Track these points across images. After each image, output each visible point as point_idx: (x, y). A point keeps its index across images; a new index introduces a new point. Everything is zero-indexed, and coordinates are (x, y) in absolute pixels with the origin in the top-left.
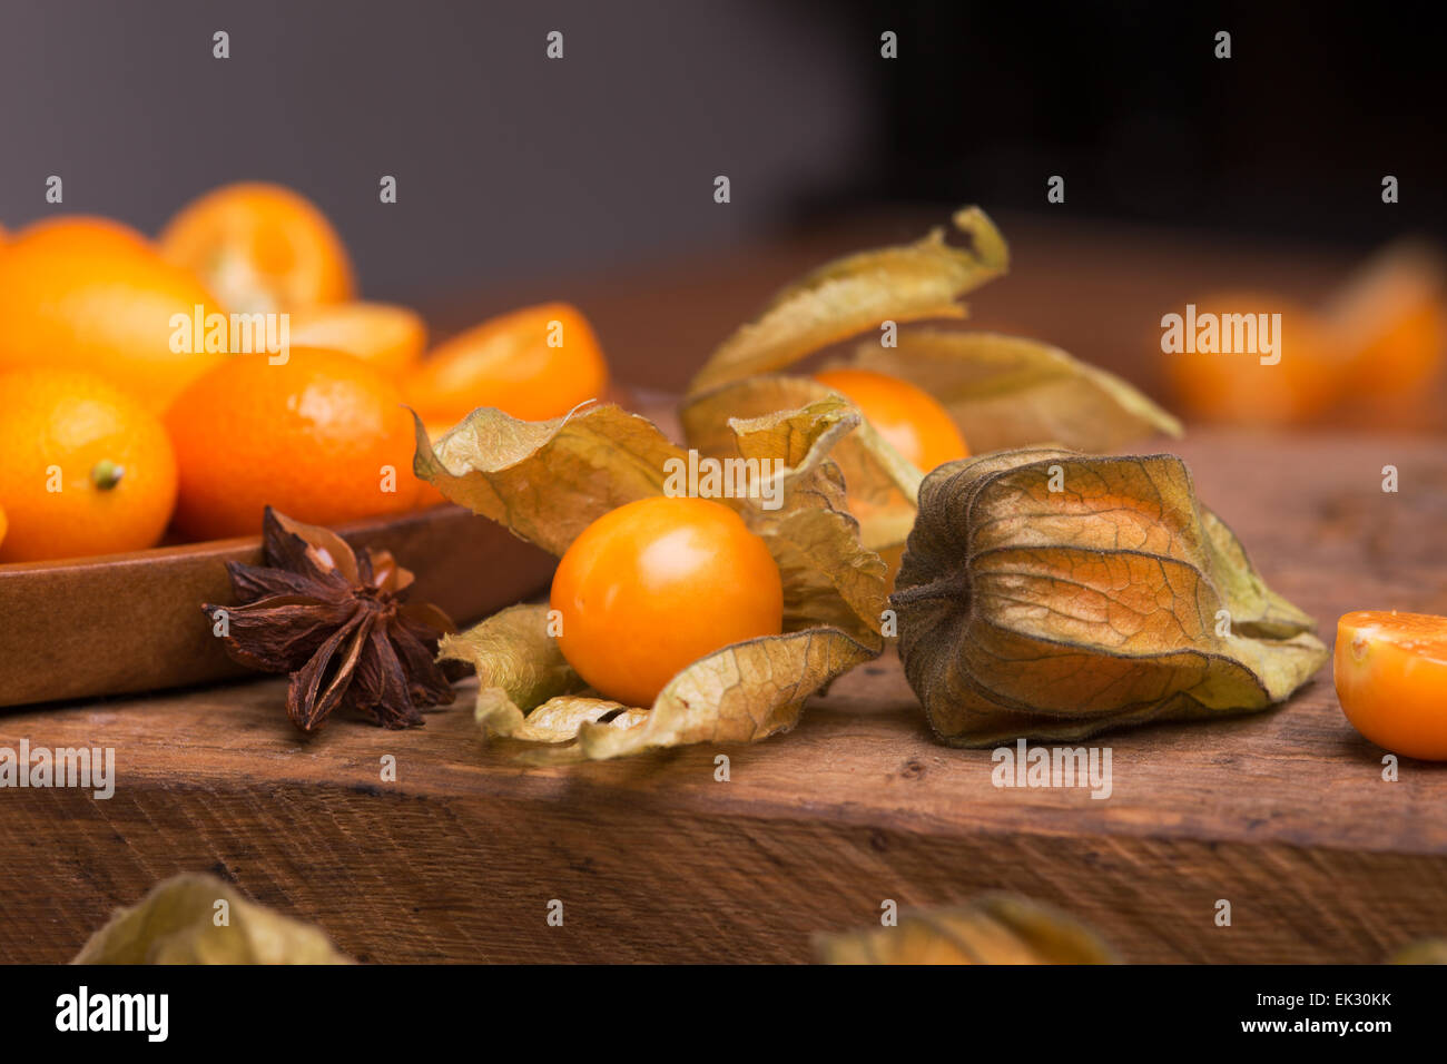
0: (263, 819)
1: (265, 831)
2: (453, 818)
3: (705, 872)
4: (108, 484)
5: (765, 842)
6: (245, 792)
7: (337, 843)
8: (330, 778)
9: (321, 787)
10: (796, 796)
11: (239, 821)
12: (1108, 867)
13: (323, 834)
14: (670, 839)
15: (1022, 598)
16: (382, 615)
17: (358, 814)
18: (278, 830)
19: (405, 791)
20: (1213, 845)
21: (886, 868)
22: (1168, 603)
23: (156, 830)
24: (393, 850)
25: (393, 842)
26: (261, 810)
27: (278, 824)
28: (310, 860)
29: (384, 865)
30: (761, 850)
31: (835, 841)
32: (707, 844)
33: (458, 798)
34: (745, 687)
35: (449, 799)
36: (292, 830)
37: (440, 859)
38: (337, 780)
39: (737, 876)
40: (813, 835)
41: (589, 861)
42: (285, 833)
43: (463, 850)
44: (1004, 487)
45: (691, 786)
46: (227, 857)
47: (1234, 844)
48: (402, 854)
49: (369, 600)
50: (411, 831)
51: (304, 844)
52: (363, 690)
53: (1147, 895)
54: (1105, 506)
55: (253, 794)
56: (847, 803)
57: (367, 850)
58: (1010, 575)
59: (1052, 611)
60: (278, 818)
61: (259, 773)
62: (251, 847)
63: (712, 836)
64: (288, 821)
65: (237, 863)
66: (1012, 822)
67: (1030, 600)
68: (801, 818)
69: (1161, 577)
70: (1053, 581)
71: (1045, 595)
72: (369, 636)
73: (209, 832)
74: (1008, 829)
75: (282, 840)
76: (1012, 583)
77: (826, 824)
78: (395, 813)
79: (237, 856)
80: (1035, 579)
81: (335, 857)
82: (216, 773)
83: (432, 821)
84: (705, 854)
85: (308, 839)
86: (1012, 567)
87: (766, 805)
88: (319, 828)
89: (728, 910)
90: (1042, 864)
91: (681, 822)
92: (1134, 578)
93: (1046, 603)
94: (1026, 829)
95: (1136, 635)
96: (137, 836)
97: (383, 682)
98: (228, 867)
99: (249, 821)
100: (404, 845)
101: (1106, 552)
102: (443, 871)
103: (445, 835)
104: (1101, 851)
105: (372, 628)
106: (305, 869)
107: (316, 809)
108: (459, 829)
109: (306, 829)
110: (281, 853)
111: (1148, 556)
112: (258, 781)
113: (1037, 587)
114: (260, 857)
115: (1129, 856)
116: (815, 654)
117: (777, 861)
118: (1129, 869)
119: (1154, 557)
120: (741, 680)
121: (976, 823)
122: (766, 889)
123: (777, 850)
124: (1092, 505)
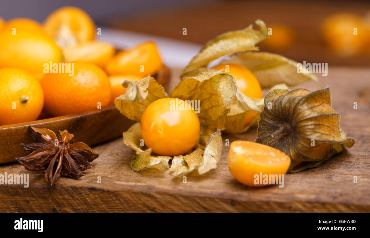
0: (66, 196)
1: (67, 200)
2: (117, 196)
5: (202, 203)
6: (61, 189)
7: (86, 203)
8: (83, 185)
9: (81, 188)
10: (210, 191)
11: (60, 197)
12: (295, 210)
13: (83, 200)
14: (176, 202)
16: (66, 149)
17: (91, 195)
18: (70, 199)
19: (104, 189)
20: (324, 204)
21: (235, 210)
23: (38, 199)
24: (101, 205)
25: (101, 203)
26: (65, 194)
27: (70, 198)
28: (79, 207)
29: (99, 209)
30: (201, 205)
31: (221, 203)
33: (118, 191)
35: (116, 191)
36: (74, 199)
37: (114, 207)
38: (86, 186)
40: (215, 201)
42: (72, 200)
43: (120, 205)
45: (181, 188)
46: (57, 207)
48: (104, 206)
49: (61, 145)
50: (106, 200)
51: (77, 203)
52: (65, 170)
55: (63, 190)
56: (224, 193)
57: (94, 205)
60: (70, 196)
61: (64, 184)
62: (63, 204)
63: (187, 201)
64: (73, 197)
65: (60, 208)
68: (212, 197)
72: (64, 155)
73: (51, 200)
75: (71, 202)
77: (218, 198)
78: (101, 195)
79: (60, 206)
81: (86, 207)
83: (111, 197)
84: (185, 206)
85: (78, 202)
87: (202, 193)
88: (81, 199)
91: (179, 198)
96: (33, 201)
97: (70, 167)
98: (57, 209)
99: (62, 197)
100: (104, 204)
102: (115, 210)
103: (115, 201)
104: (293, 205)
105: (64, 153)
106: (78, 210)
107: (80, 194)
108: (118, 200)
109: (78, 199)
110: (71, 206)
112: (64, 186)
114: (65, 206)
123: (205, 205)
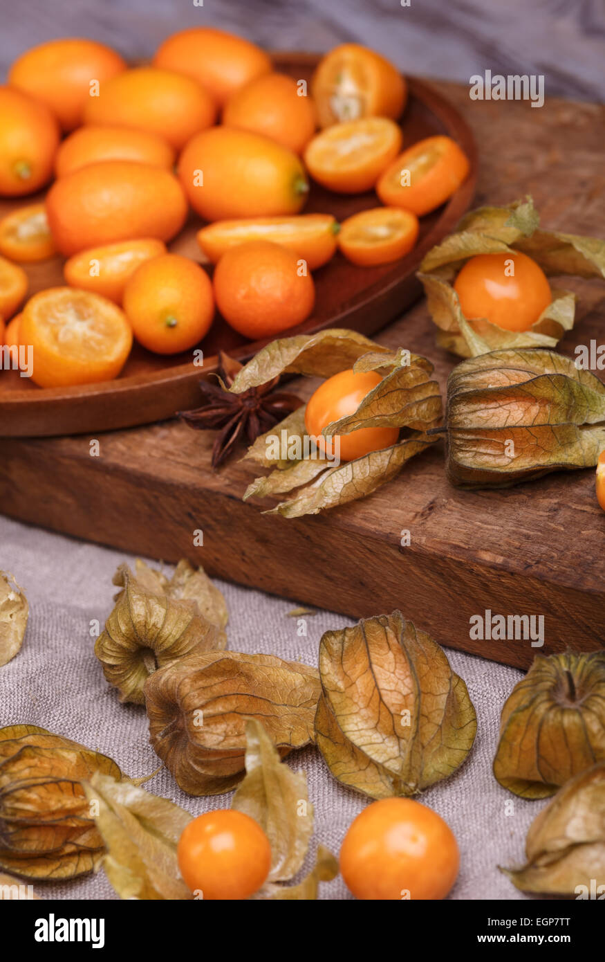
0: (201, 501)
1: (202, 505)
3: (348, 549)
4: (171, 326)
5: (364, 542)
6: (193, 490)
7: (226, 513)
8: (220, 489)
9: (218, 493)
10: (373, 527)
11: (194, 500)
12: (478, 575)
13: (221, 509)
14: (333, 535)
15: (463, 449)
17: (231, 504)
18: (206, 505)
20: (512, 574)
21: (406, 560)
22: (533, 442)
23: (168, 498)
24: (245, 519)
25: (244, 516)
26: (200, 497)
30: (364, 545)
31: (387, 547)
32: (346, 539)
34: (355, 481)
38: (222, 491)
39: (357, 552)
40: (379, 543)
41: (308, 536)
44: (457, 401)
45: (340, 515)
47: (519, 574)
53: (493, 587)
54: (508, 402)
56: (390, 533)
58: (459, 439)
59: (477, 453)
61: (198, 483)
63: (347, 537)
66: (445, 552)
67: (467, 449)
68: (376, 536)
69: (529, 433)
70: (478, 440)
71: (475, 446)
73: (185, 501)
74: (443, 554)
75: (208, 509)
76: (458, 442)
80: (469, 440)
82: (183, 481)
84: (346, 542)
85: (216, 510)
86: (459, 435)
87: (364, 529)
88: (219, 507)
89: (358, 563)
90: (456, 570)
92: (515, 436)
93: (474, 449)
94: (449, 556)
95: (518, 457)
99: (197, 500)
100: (248, 518)
101: (499, 428)
104: (475, 568)
107: (218, 500)
109: (215, 506)
111: (521, 427)
112: (197, 486)
113: (470, 443)
115: (485, 572)
116: (395, 456)
117: (368, 549)
118: (484, 576)
119: (523, 427)
120: (353, 478)
121: (432, 550)
122: (368, 558)
123: (369, 546)
124: (501, 403)
